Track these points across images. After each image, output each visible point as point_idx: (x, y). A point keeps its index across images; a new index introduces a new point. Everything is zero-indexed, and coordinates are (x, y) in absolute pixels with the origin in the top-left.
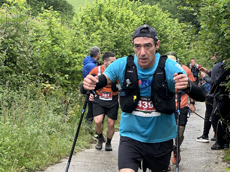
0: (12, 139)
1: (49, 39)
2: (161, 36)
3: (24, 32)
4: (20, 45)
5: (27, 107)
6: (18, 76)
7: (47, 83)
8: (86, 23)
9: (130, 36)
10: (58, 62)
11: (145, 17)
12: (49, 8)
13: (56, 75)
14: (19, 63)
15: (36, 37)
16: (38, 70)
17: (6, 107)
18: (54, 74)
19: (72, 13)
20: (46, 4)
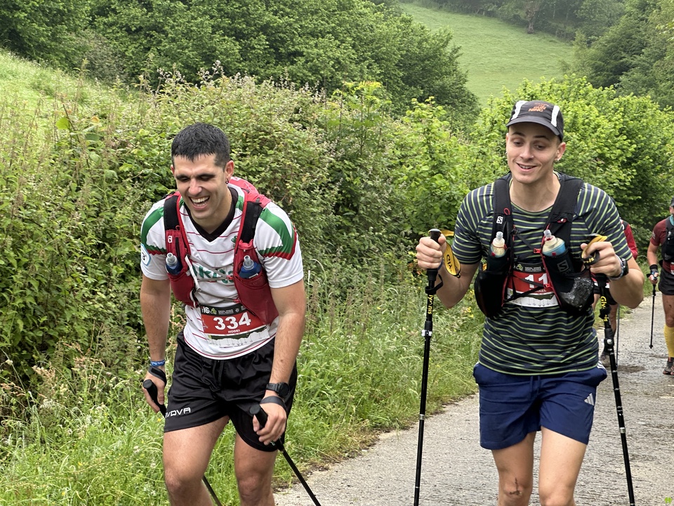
1: (426, 163)
2: (654, 158)
3: (374, 148)
4: (367, 173)
5: (378, 300)
6: (362, 236)
9: (589, 158)
10: (443, 209)
11: (622, 120)
12: (427, 100)
14: (363, 210)
15: (399, 158)
16: (403, 224)
17: (337, 297)
19: (474, 110)
20: (422, 91)
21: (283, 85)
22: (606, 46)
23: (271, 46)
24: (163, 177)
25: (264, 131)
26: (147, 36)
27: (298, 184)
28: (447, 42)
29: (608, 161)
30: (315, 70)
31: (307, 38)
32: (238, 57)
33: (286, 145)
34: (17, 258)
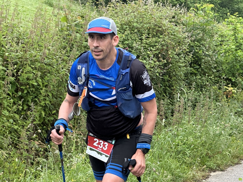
0: (196, 138)
1: (233, 45)
3: (209, 36)
4: (206, 48)
6: (202, 78)
7: (230, 86)
10: (241, 66)
12: (235, 14)
13: (238, 79)
14: (203, 66)
15: (220, 42)
16: (221, 73)
18: (236, 78)
25: (158, 26)
27: (173, 52)
33: (168, 33)
34: (42, 82)
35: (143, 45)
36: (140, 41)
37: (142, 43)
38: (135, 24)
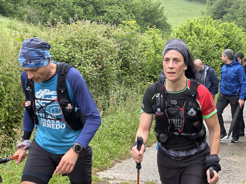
0: (127, 123)
1: (153, 50)
2: (237, 45)
3: (134, 45)
4: (132, 54)
5: (138, 100)
6: (131, 77)
7: (152, 82)
8: (180, 37)
9: (213, 46)
10: (160, 66)
11: (224, 31)
12: (153, 27)
14: (131, 68)
15: (143, 48)
16: (146, 72)
17: (123, 100)
18: (157, 75)
19: (170, 30)
20: (151, 24)
21: (100, 23)
22: (218, 5)
23: (95, 9)
24: (57, 58)
25: (94, 40)
26: (49, 7)
27: (107, 59)
28: (159, 5)
29: (220, 47)
30: (111, 18)
31: (108, 6)
32: (83, 14)
33: (102, 45)
34: (5, 89)
35: (83, 55)
36: (81, 52)
37: (82, 54)
38: (76, 40)
